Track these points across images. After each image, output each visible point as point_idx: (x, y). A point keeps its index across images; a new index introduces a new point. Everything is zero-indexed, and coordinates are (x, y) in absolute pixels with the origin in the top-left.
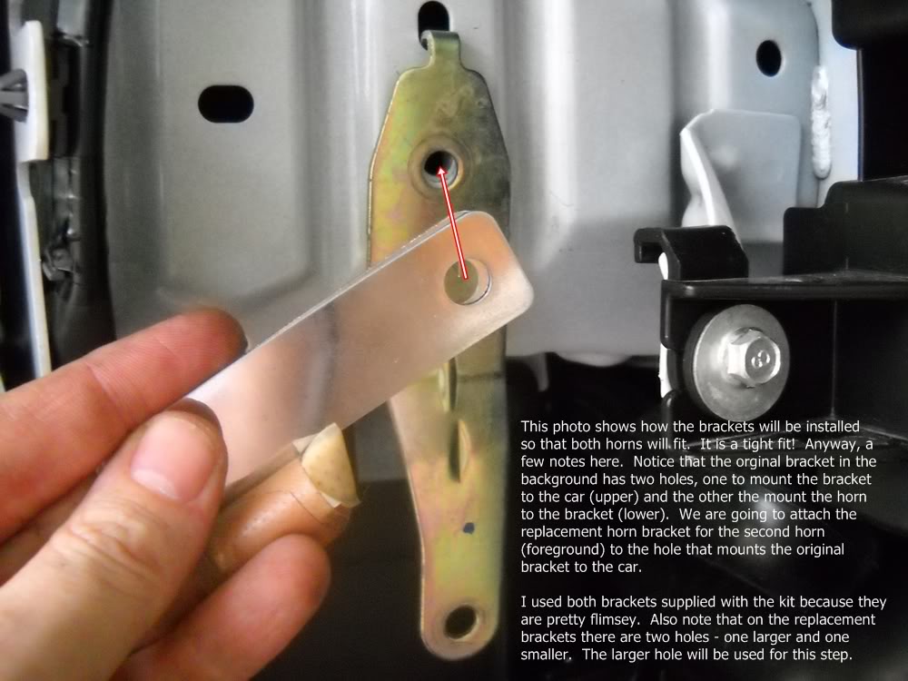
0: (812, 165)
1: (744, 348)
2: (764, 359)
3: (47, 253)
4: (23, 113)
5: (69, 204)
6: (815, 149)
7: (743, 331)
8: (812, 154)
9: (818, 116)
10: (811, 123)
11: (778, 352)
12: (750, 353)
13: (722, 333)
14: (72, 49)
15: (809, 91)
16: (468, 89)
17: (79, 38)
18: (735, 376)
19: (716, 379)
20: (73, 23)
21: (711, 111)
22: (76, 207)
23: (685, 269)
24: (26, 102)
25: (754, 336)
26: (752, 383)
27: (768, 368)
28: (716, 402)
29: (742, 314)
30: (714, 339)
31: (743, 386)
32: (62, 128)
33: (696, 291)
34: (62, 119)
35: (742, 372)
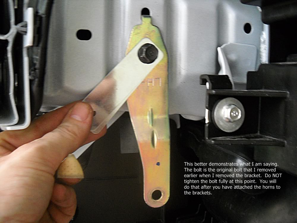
0: (260, 61)
1: (229, 110)
2: (235, 113)
4: (26, 32)
5: (37, 60)
6: (261, 56)
7: (229, 105)
8: (260, 57)
9: (262, 46)
10: (260, 48)
11: (240, 111)
12: (231, 112)
14: (41, 18)
15: (260, 38)
17: (43, 14)
18: (227, 118)
19: (221, 119)
20: (42, 11)
21: (229, 43)
23: (213, 87)
24: (27, 30)
25: (233, 106)
26: (232, 120)
27: (237, 116)
28: (221, 126)
29: (230, 100)
30: (221, 107)
31: (230, 121)
32: (36, 39)
33: (216, 92)
34: (37, 35)
35: (229, 117)
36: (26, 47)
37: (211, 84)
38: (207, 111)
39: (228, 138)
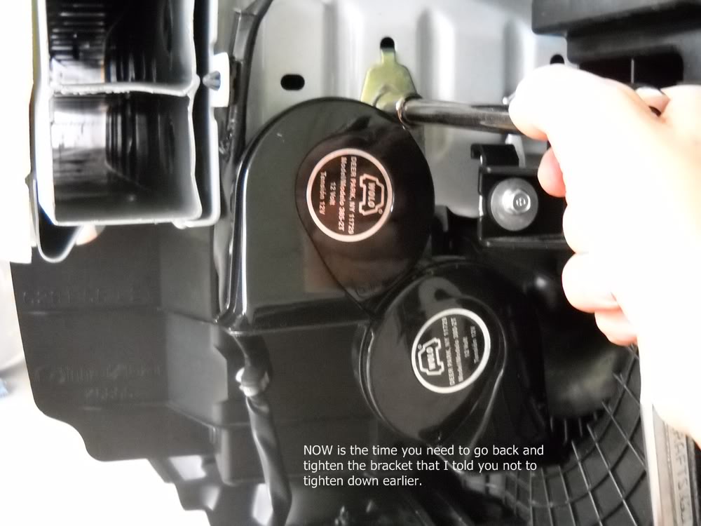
1: (513, 196)
2: (522, 202)
3: (222, 143)
4: (217, 87)
5: (232, 123)
7: (514, 189)
11: (529, 199)
12: (516, 198)
13: (506, 189)
14: (238, 65)
16: (400, 73)
17: (241, 60)
18: (510, 209)
19: (502, 211)
20: (240, 54)
22: (235, 125)
23: (488, 162)
24: (220, 83)
25: (518, 191)
26: (517, 213)
27: (524, 206)
29: (515, 181)
30: (501, 193)
31: (513, 214)
33: (492, 170)
35: (512, 208)
36: (212, 108)
37: (486, 159)
38: (481, 198)
39: (512, 240)
